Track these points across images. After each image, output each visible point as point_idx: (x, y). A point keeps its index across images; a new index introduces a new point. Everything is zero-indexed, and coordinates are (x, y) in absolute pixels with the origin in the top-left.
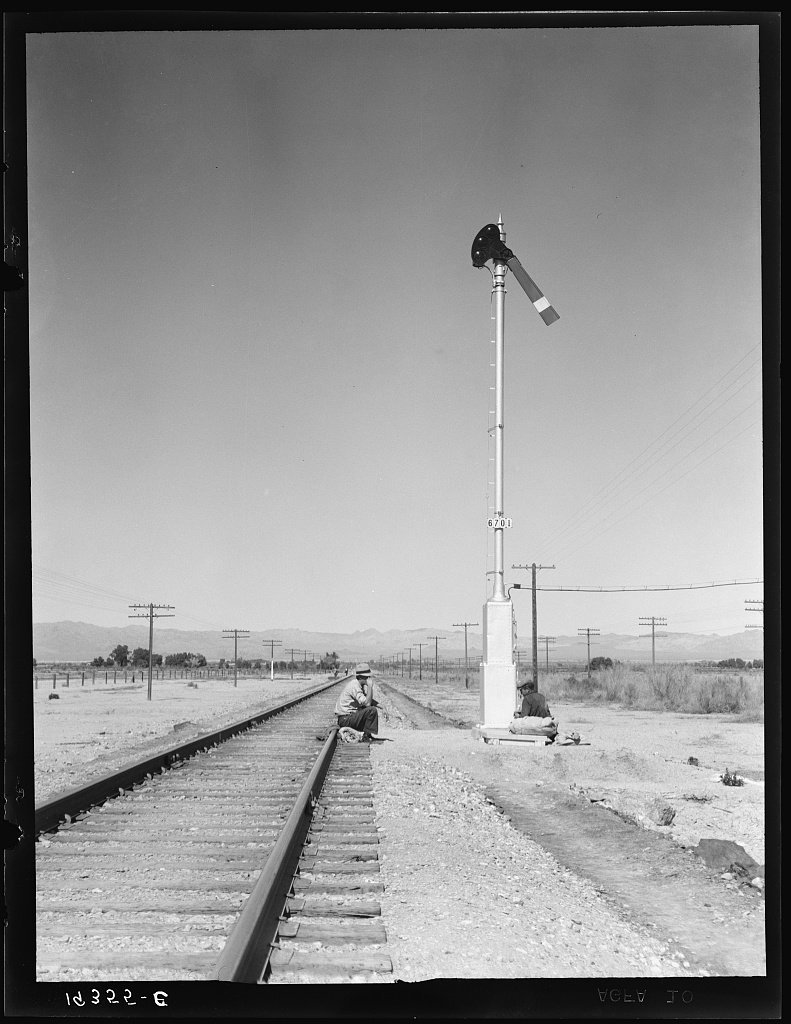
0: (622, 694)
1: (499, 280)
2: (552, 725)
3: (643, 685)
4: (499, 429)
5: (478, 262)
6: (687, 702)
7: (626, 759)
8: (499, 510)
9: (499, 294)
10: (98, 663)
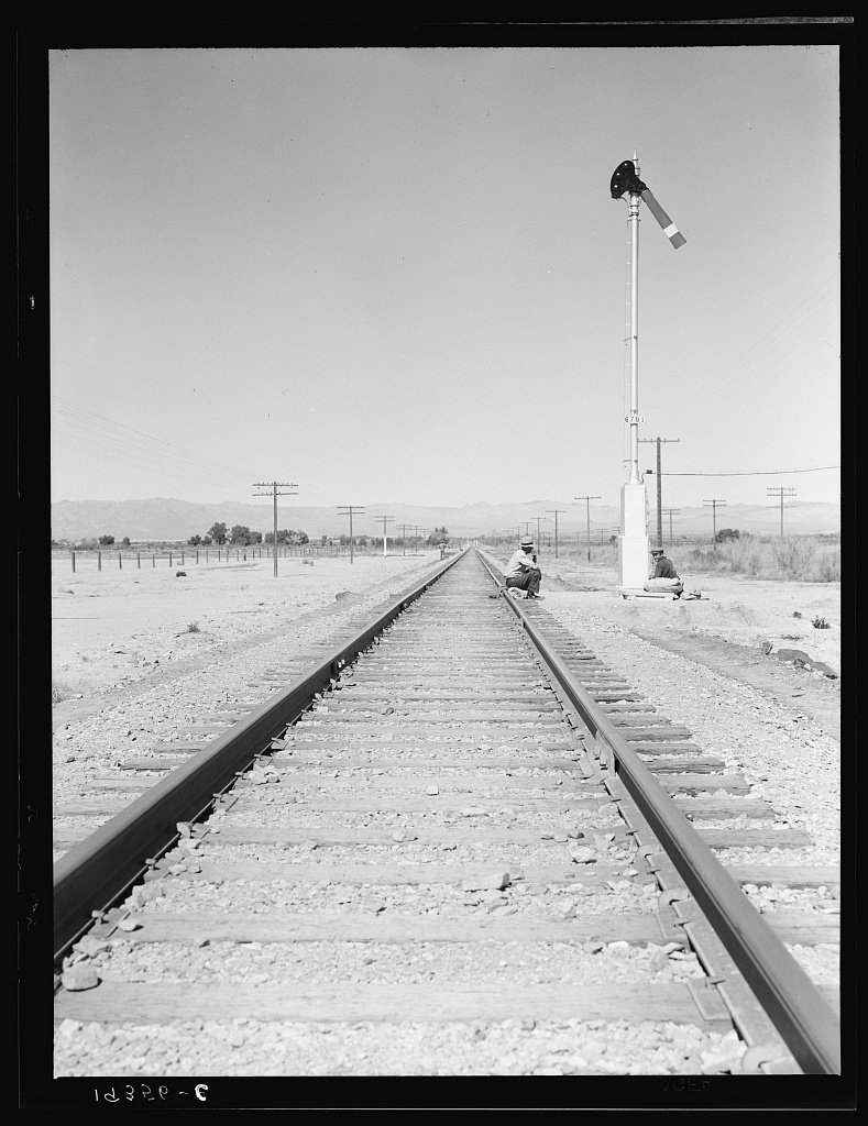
0: (746, 566)
1: (634, 209)
2: (679, 584)
3: (766, 556)
4: (634, 340)
5: (616, 194)
6: (809, 571)
7: (738, 610)
8: (634, 408)
9: (634, 222)
10: (195, 541)
